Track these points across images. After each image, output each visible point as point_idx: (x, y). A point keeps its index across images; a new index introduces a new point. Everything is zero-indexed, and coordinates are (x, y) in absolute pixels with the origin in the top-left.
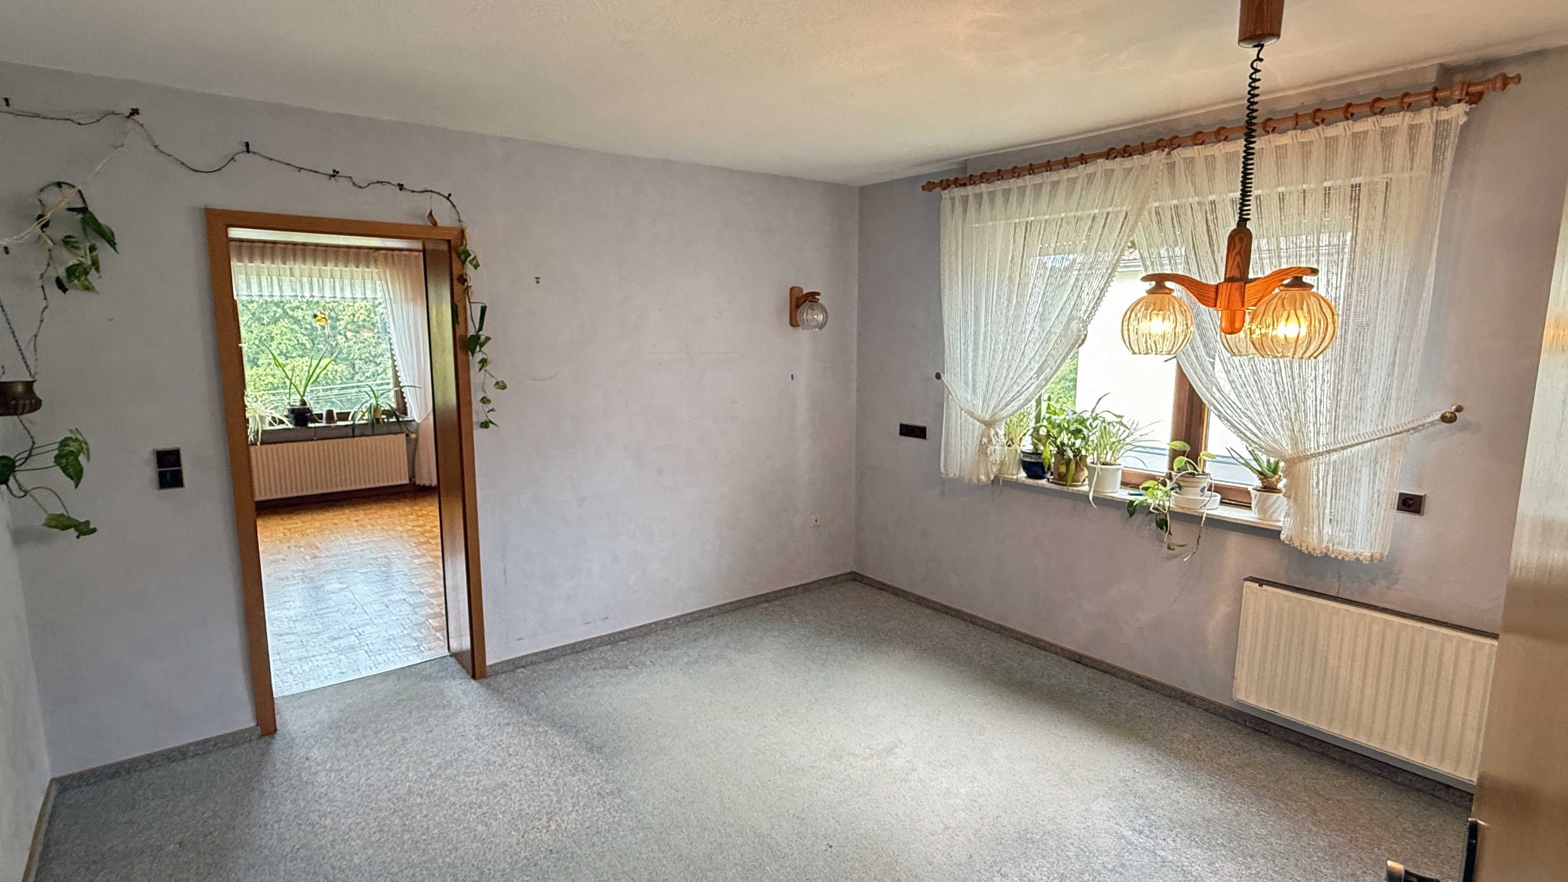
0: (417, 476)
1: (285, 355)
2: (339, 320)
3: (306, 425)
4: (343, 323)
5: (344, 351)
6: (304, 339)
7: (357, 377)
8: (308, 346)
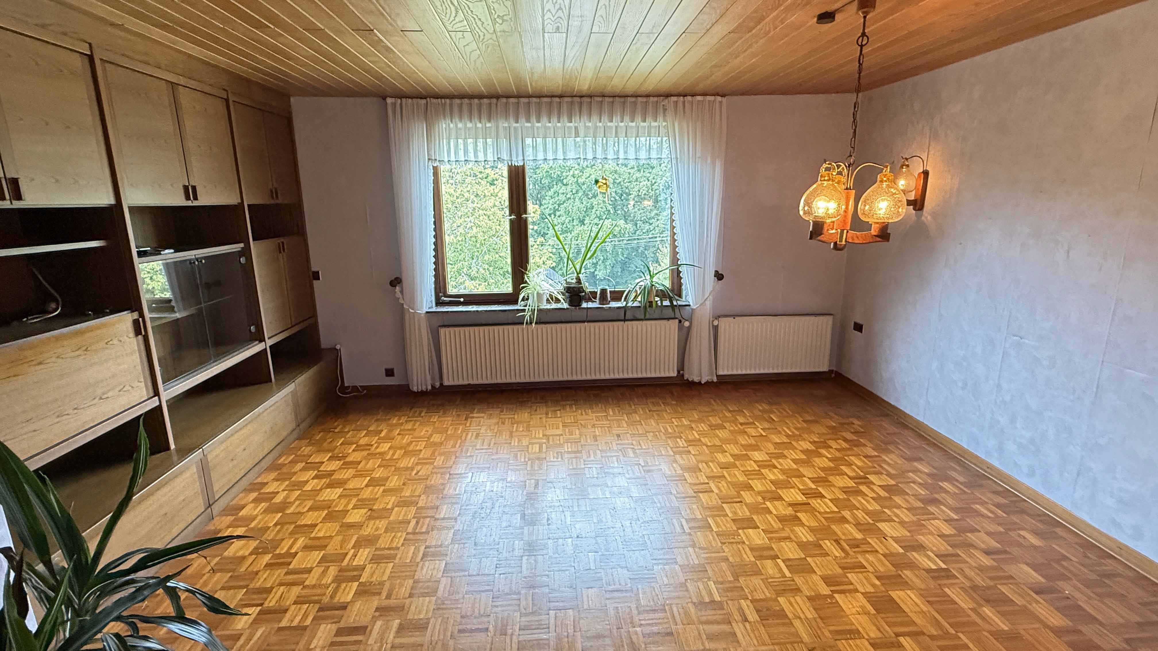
0: (686, 368)
1: (599, 218)
2: (630, 195)
3: (579, 305)
4: (632, 196)
5: (632, 215)
6: (609, 207)
7: (638, 233)
8: (612, 212)
